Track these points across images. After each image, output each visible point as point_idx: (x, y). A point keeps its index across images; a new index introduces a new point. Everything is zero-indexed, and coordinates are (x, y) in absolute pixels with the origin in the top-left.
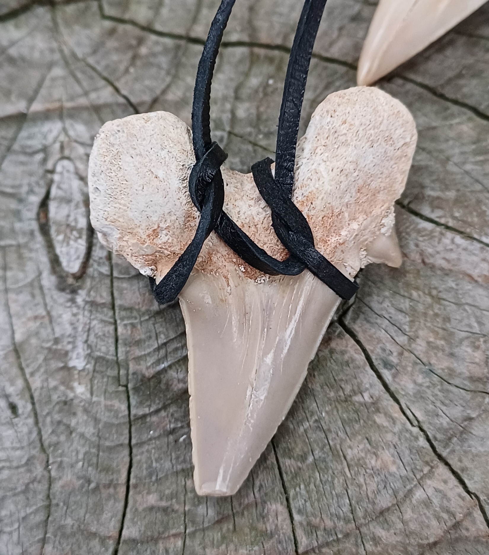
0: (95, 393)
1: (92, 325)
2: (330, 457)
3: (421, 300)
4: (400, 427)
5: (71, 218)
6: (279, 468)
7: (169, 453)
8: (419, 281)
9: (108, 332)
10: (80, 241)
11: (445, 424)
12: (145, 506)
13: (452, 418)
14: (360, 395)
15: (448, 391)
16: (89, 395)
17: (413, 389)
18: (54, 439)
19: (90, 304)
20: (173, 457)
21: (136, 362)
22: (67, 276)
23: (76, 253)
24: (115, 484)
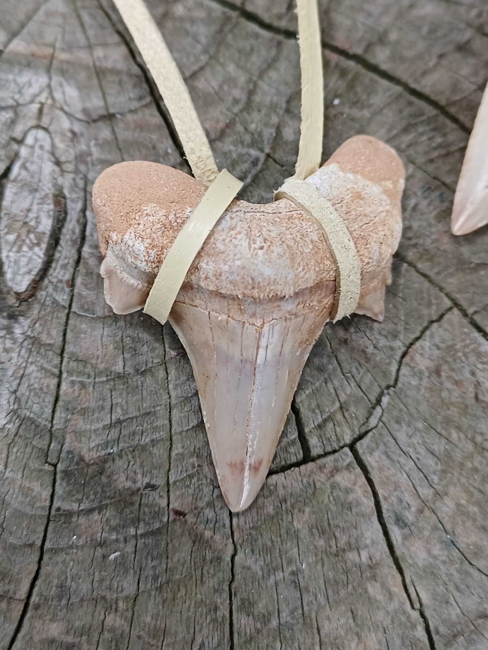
0: (10, 465)
1: (27, 372)
2: (300, 626)
3: (460, 445)
4: (397, 606)
5: (32, 215)
6: (231, 624)
7: (91, 571)
8: (464, 420)
9: (48, 386)
10: (36, 249)
11: (454, 617)
12: (44, 636)
13: (464, 610)
14: (356, 551)
15: (467, 573)
17: (424, 560)
19: (31, 341)
20: (96, 579)
21: (76, 437)
22: (8, 293)
23: (27, 264)
24: (11, 598)
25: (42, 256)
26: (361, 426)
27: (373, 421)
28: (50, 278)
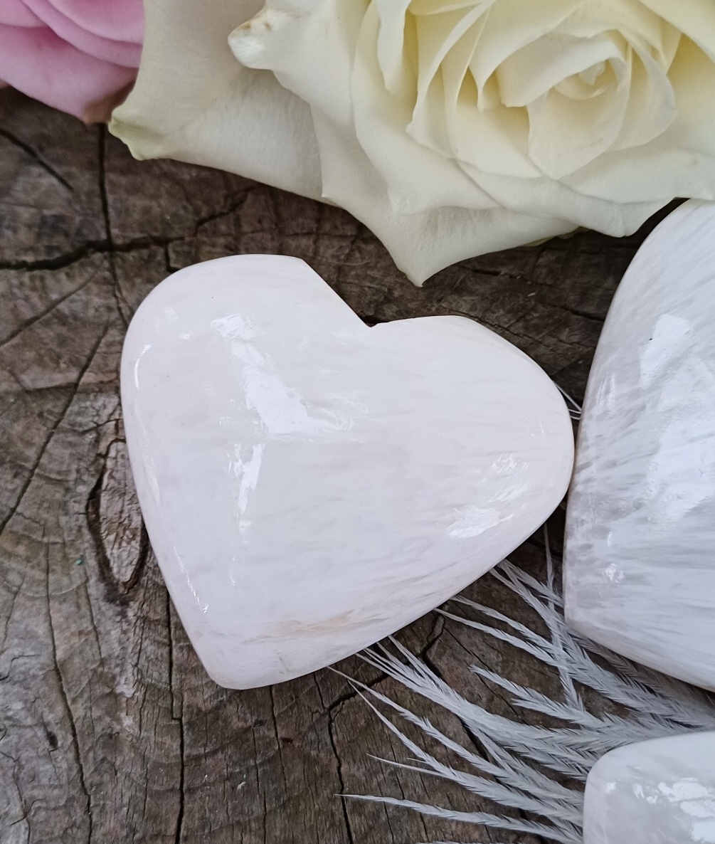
0: (144, 727)
1: (143, 646)
2: (406, 817)
5: (124, 515)
6: (348, 826)
7: (225, 802)
9: (161, 655)
10: (133, 543)
16: (137, 730)
18: (97, 779)
19: (142, 620)
20: (229, 808)
21: (192, 693)
22: (117, 583)
23: (128, 557)
24: (163, 835)
25: (138, 547)
26: (428, 637)
27: (438, 630)
28: (148, 564)
